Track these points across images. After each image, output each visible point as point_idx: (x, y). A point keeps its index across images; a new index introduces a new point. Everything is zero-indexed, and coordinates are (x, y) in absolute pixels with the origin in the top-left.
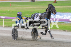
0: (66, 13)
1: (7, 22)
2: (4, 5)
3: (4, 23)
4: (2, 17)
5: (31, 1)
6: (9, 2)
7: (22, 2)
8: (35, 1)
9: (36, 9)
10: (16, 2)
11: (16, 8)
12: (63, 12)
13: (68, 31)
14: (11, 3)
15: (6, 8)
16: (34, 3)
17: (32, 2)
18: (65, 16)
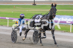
0: (64, 16)
1: (11, 22)
2: (9, 7)
3: (9, 23)
4: (7, 18)
5: (33, 4)
6: (13, 4)
7: (25, 5)
8: (37, 5)
9: (37, 11)
10: (20, 5)
11: (19, 10)
12: (61, 15)
13: (65, 32)
14: (15, 5)
15: (10, 10)
16: (35, 6)
17: (34, 6)
18: (63, 18)
